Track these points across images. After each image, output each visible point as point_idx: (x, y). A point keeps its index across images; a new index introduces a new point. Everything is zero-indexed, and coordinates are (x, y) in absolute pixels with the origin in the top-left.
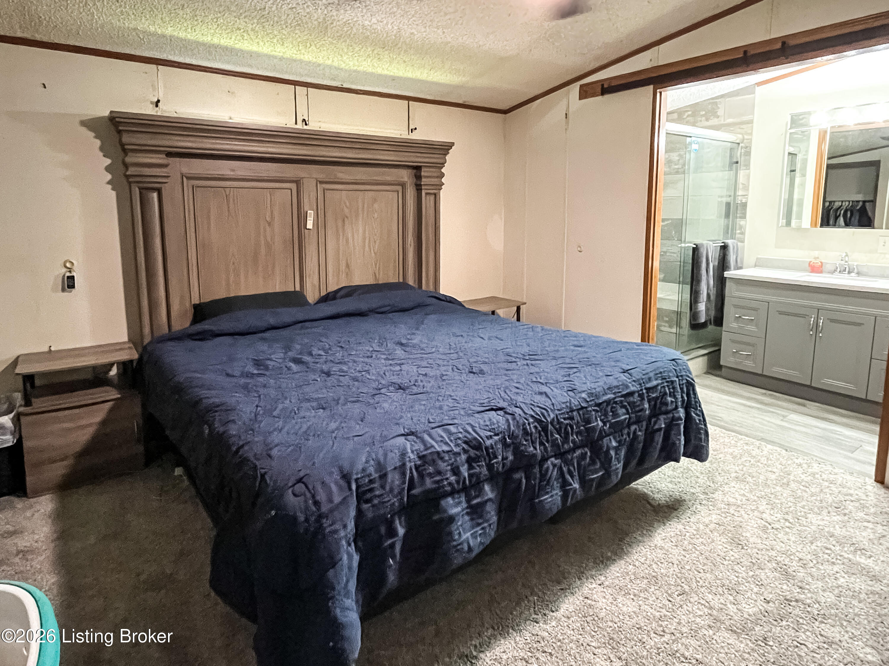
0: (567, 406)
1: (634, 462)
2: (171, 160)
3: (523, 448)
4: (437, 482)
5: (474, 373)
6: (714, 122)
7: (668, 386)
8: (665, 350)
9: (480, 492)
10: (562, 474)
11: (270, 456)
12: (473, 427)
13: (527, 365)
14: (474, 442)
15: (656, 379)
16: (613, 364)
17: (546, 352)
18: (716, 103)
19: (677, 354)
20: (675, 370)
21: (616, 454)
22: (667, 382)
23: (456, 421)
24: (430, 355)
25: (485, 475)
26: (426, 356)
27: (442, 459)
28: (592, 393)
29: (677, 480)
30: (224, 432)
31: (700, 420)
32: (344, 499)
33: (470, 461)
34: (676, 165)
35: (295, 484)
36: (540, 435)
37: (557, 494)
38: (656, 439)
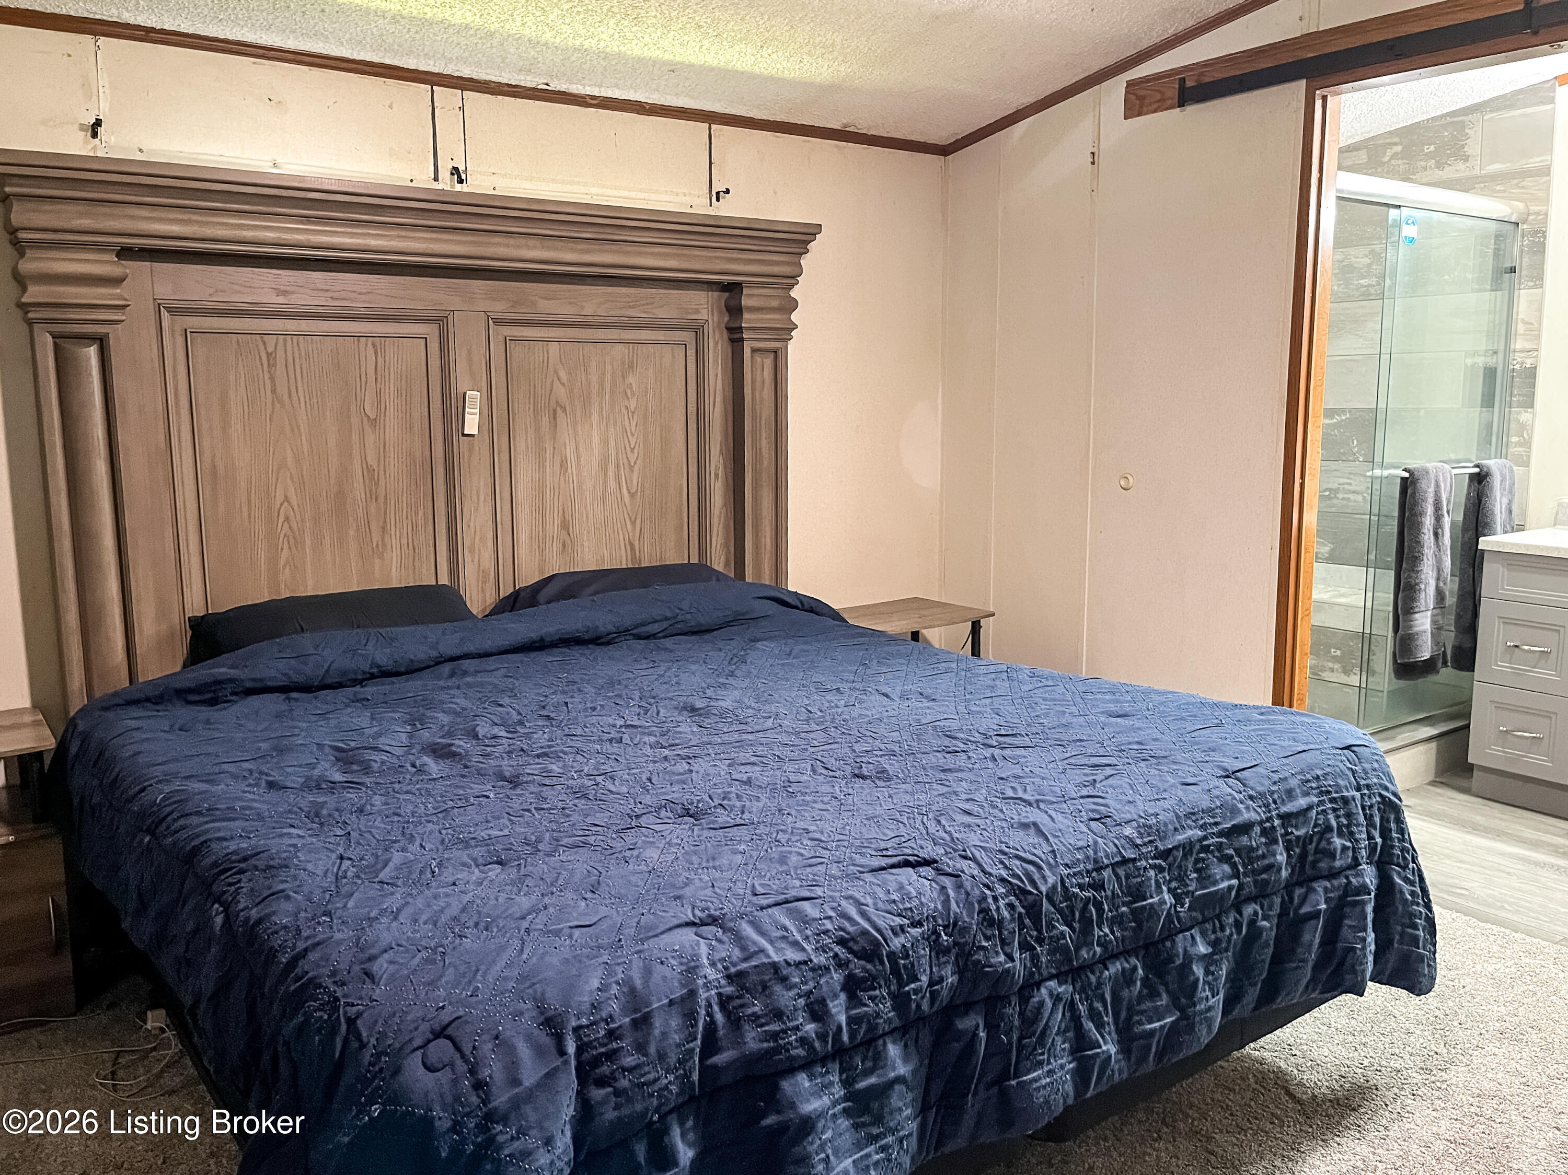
0: (1088, 857)
1: (1252, 994)
2: (131, 267)
3: (980, 956)
4: (775, 1036)
5: (864, 777)
6: (1456, 170)
7: (1334, 810)
8: (1330, 724)
9: (878, 1060)
10: (1075, 1020)
11: (368, 974)
12: (858, 904)
13: (994, 759)
14: (862, 942)
15: (1306, 794)
16: (1200, 756)
17: (1039, 729)
18: (1463, 125)
19: (1356, 734)
20: (1354, 772)
21: (1207, 972)
22: (1333, 800)
23: (819, 891)
24: (761, 735)
25: (889, 1021)
26: (750, 737)
27: (784, 980)
28: (1150, 827)
29: (1360, 1038)
30: (259, 921)
31: (1413, 893)
32: (548, 1075)
33: (852, 986)
34: (1363, 277)
35: (429, 1041)
36: (1022, 926)
37: (1062, 1067)
38: (1306, 937)
